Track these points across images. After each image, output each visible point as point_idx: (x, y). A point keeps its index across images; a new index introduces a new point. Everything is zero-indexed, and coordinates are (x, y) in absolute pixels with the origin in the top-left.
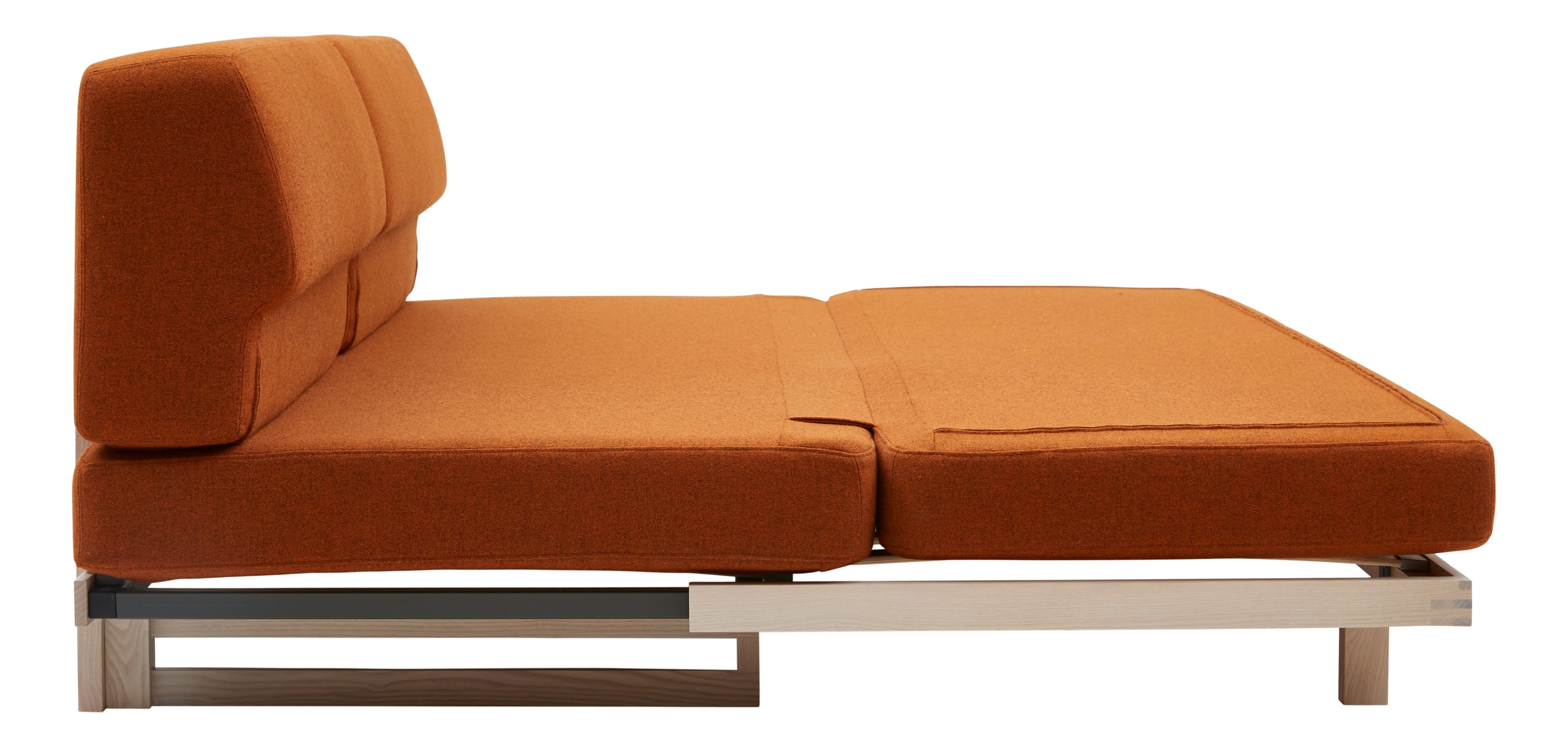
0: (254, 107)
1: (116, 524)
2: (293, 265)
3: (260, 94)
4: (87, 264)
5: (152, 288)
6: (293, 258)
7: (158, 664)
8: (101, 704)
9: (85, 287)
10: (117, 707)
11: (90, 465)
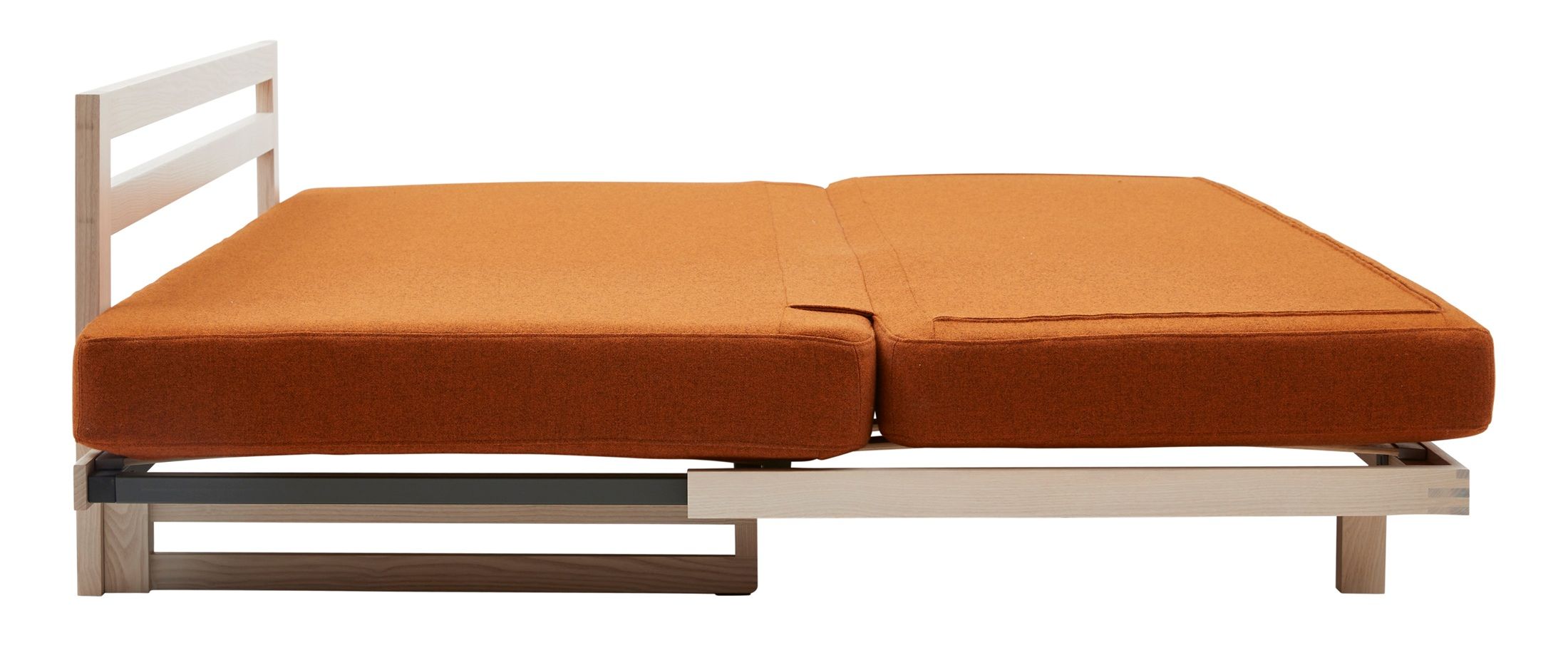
1: (115, 400)
7: (156, 550)
8: (100, 588)
10: (115, 591)
11: (91, 341)
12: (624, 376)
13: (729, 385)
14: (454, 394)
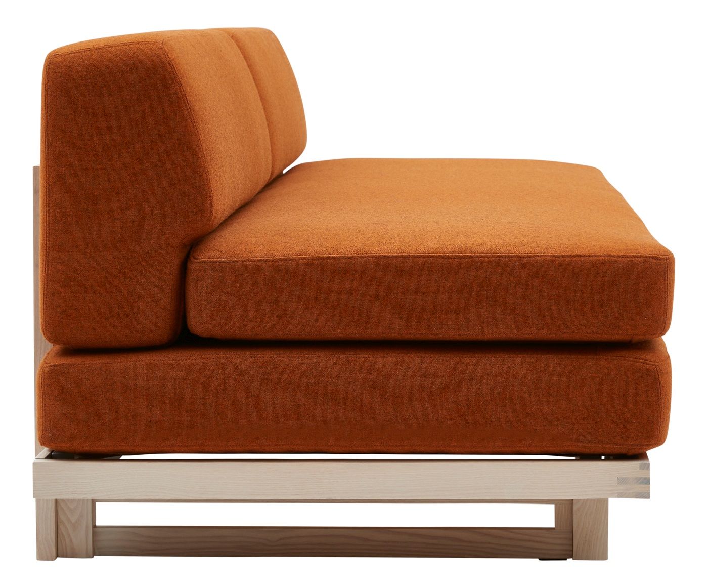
0: (180, 82)
1: (71, 412)
2: (211, 205)
3: (184, 71)
4: (50, 206)
5: (101, 224)
6: (210, 200)
7: (98, 523)
8: (54, 553)
9: (49, 223)
10: (66, 557)
11: (51, 366)
12: (473, 388)
13: (556, 396)
14: (339, 403)
